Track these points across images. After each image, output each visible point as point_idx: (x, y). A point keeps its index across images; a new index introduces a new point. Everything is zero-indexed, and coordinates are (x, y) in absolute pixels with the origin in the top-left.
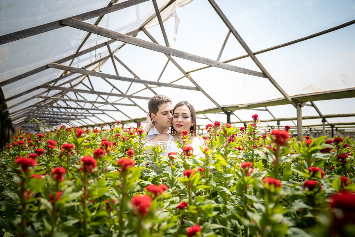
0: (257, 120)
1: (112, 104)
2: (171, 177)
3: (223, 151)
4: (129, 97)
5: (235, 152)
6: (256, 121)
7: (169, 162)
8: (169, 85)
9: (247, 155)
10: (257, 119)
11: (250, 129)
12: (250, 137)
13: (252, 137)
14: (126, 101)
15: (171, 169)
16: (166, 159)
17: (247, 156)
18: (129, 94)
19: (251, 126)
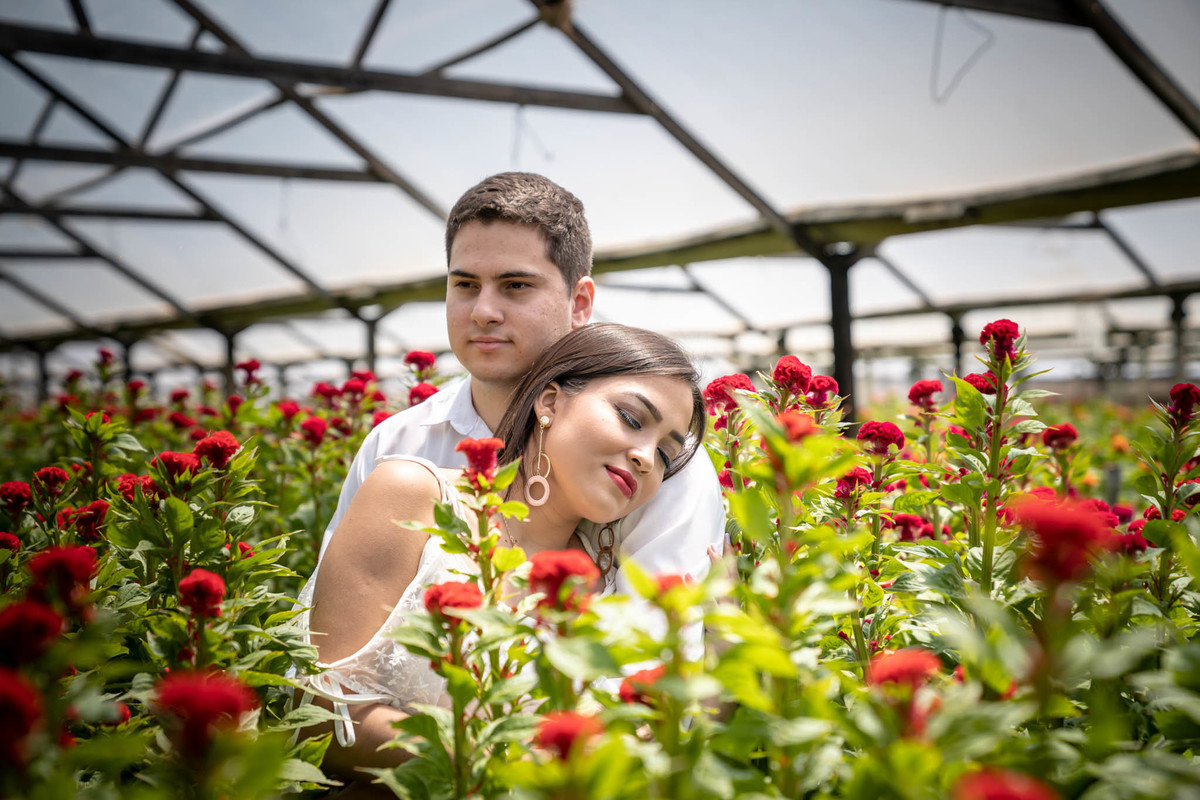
0: (1012, 357)
1: (53, 213)
2: (448, 736)
3: (770, 578)
4: (170, 165)
5: (845, 583)
6: (1008, 360)
7: (434, 642)
8: (433, 83)
9: (950, 575)
10: (1009, 348)
11: (968, 414)
12: (970, 458)
13: (984, 461)
14: (142, 188)
15: (451, 688)
16: (416, 631)
17: (950, 581)
18: (159, 142)
19: (972, 390)
